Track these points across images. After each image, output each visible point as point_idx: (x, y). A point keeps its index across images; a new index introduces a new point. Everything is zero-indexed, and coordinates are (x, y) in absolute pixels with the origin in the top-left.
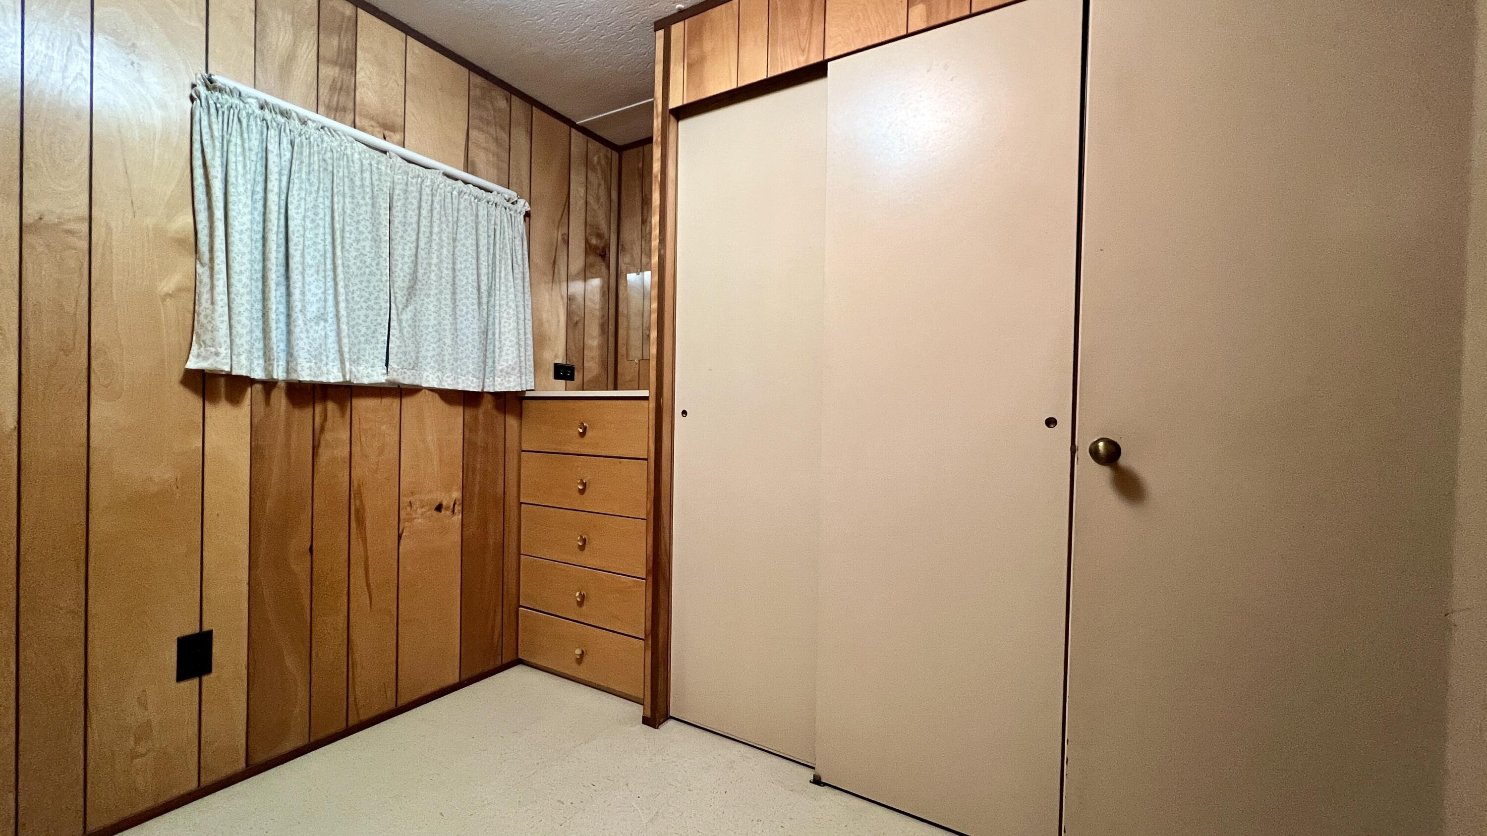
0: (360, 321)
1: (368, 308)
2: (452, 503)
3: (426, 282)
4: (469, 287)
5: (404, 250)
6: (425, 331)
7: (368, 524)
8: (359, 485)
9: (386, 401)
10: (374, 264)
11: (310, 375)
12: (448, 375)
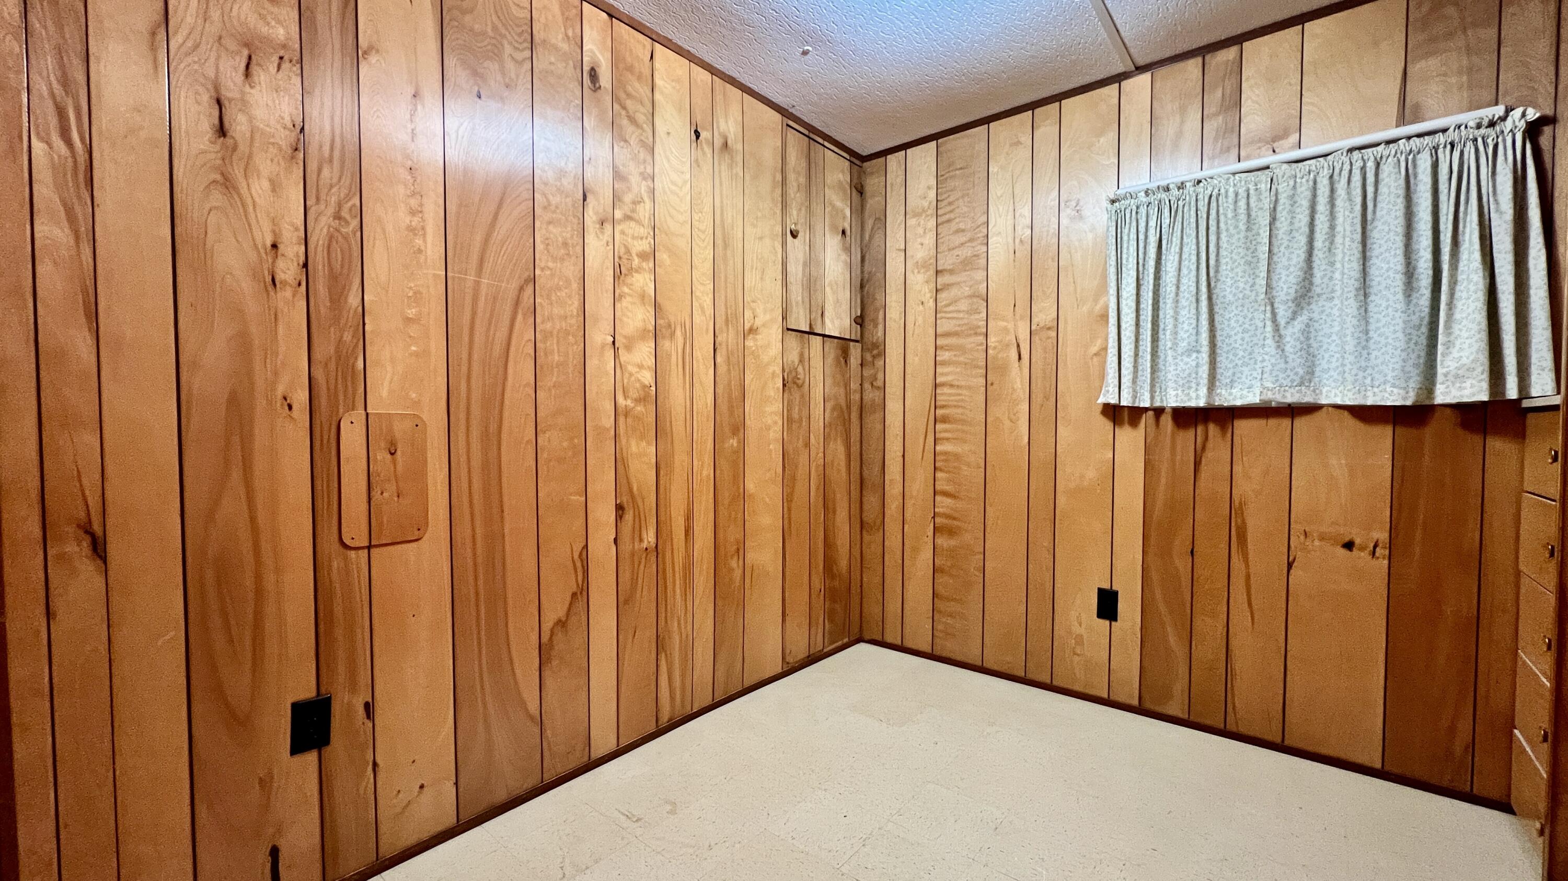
0: (1237, 346)
1: (1244, 331)
2: (1372, 545)
3: (1327, 284)
4: (1391, 274)
5: (1289, 259)
6: (1325, 340)
7: (1250, 546)
8: (1240, 503)
9: (1273, 422)
10: (1248, 287)
11: (1177, 401)
12: (1349, 387)
